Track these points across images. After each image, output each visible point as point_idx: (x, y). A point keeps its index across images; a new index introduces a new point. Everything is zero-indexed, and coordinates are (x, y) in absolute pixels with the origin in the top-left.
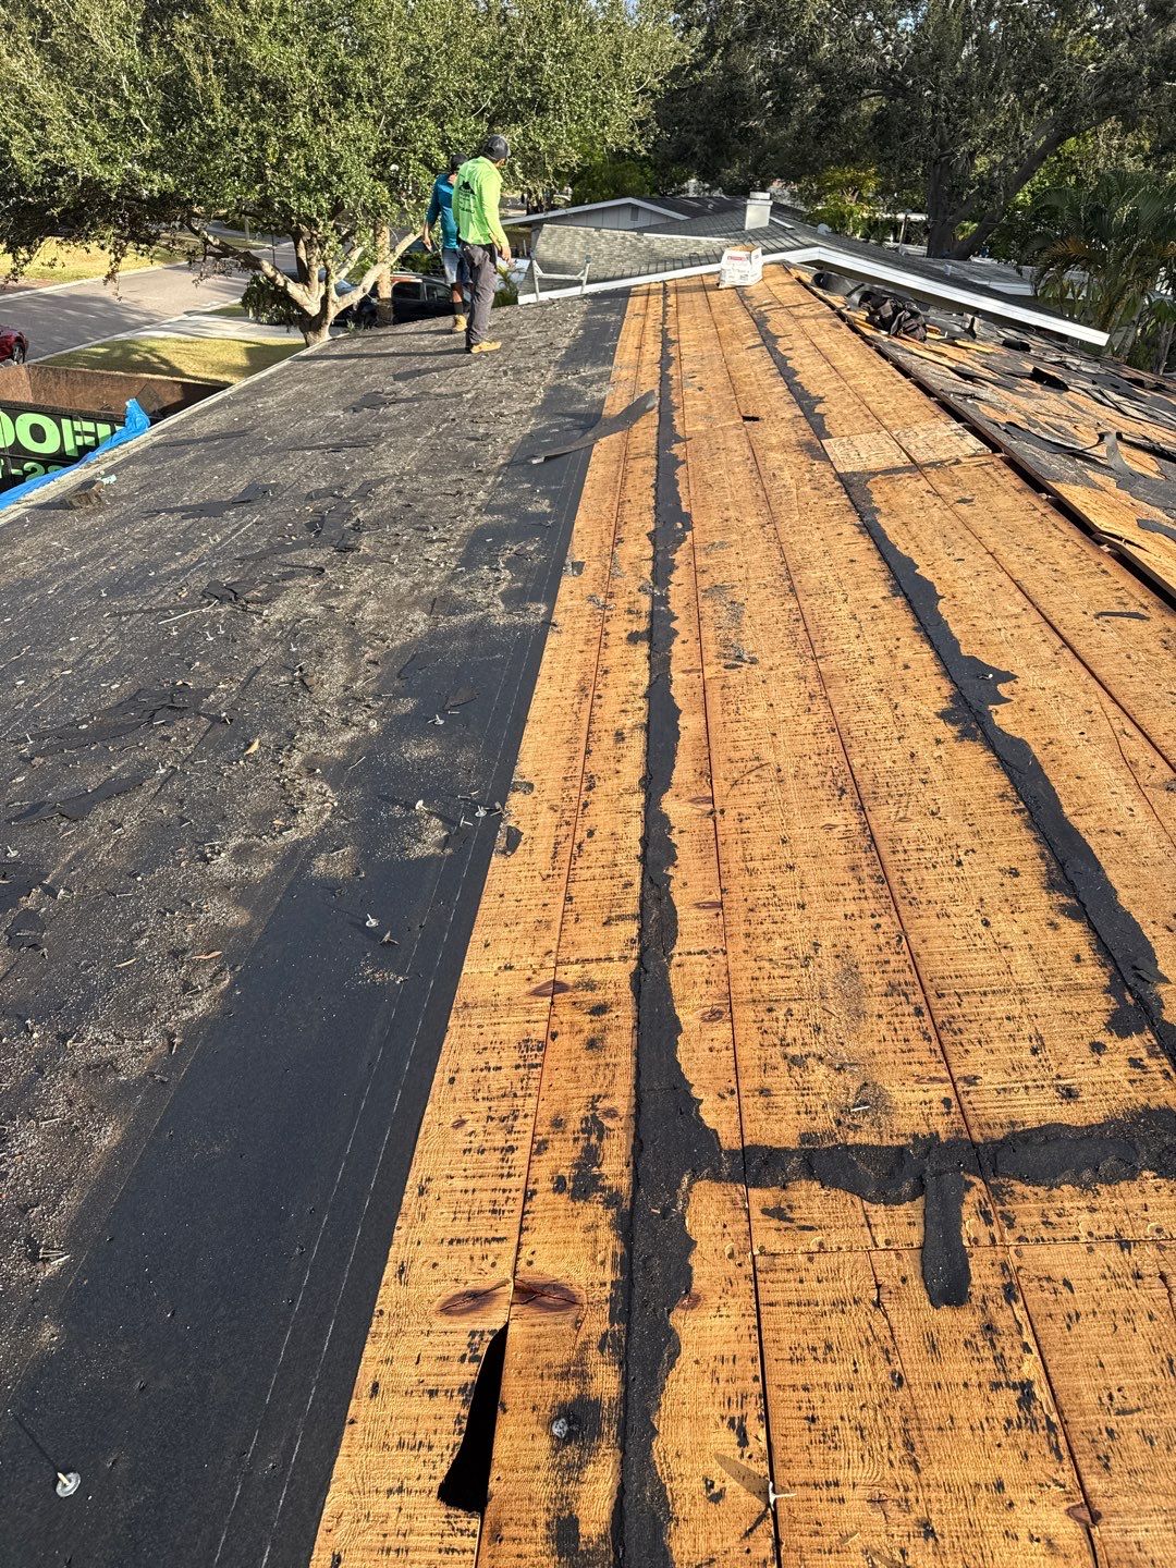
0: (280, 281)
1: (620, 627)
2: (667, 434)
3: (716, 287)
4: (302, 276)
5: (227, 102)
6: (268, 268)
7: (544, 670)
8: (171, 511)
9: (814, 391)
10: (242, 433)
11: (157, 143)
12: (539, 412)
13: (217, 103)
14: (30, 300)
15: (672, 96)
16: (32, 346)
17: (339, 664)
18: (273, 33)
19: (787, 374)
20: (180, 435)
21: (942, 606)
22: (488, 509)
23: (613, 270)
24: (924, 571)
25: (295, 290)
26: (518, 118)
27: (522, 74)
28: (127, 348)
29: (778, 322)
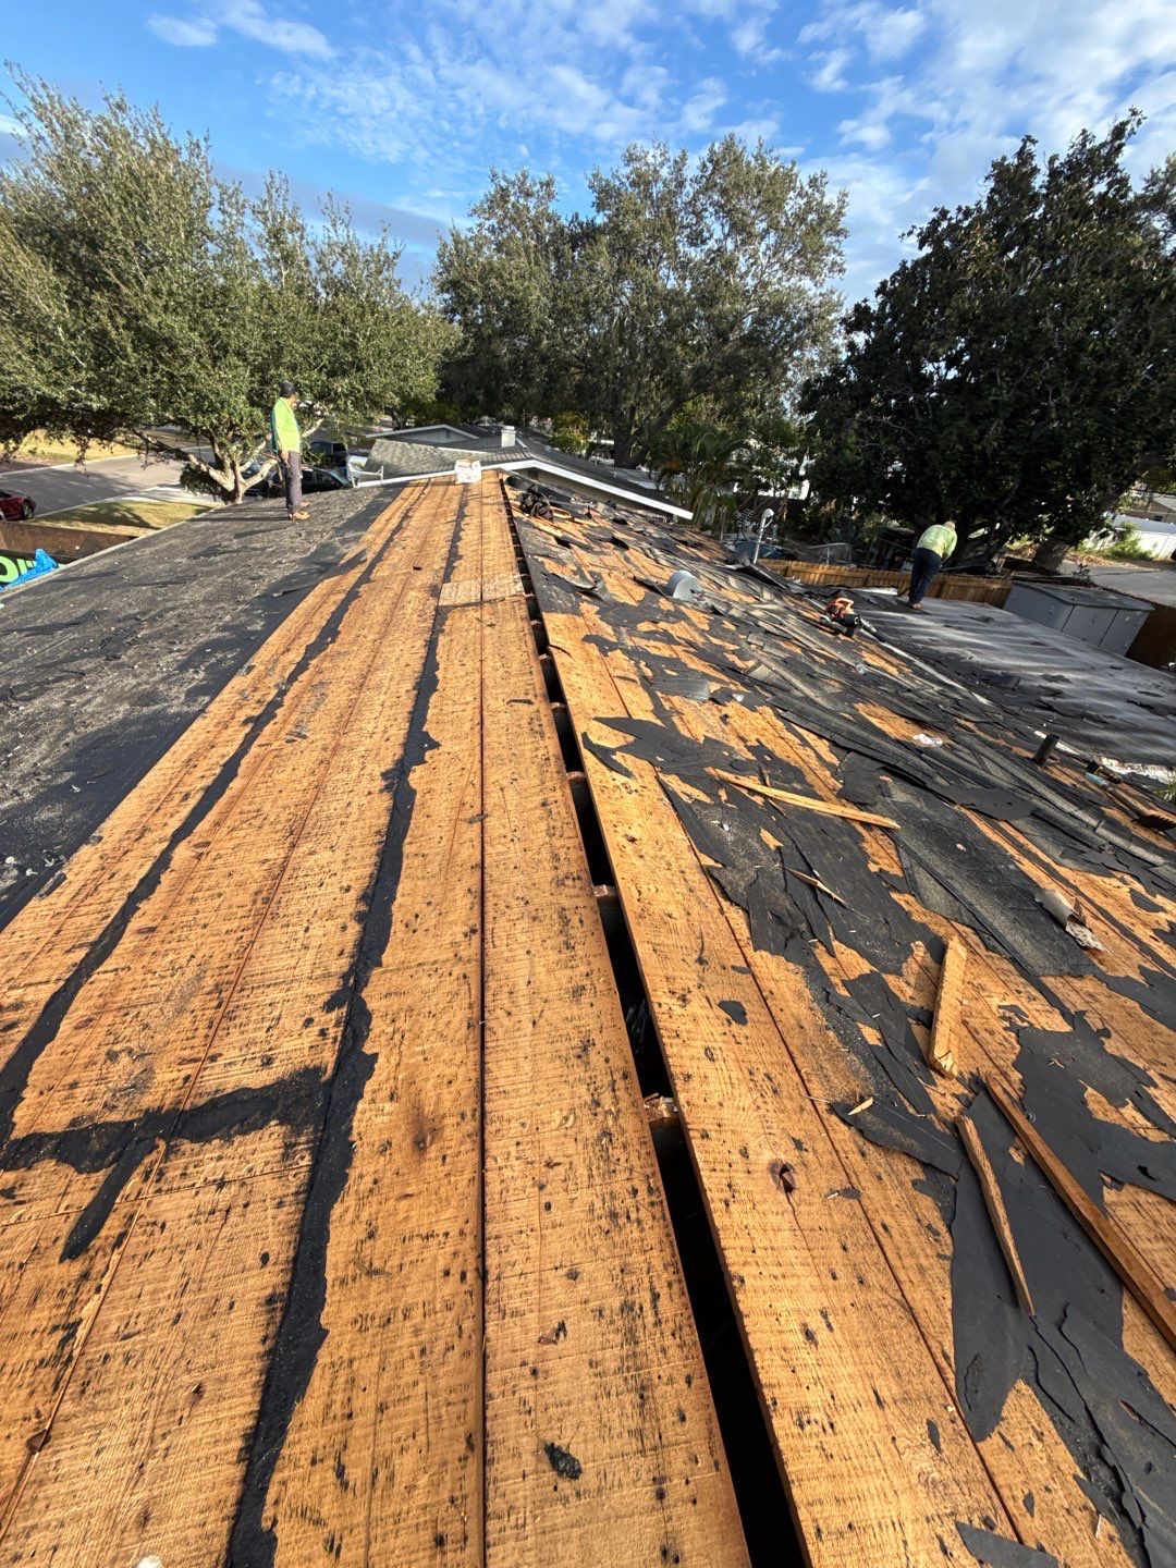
0: (204, 468)
1: (242, 715)
2: (365, 578)
3: (454, 483)
4: (219, 465)
5: (135, 350)
6: (194, 460)
7: (173, 749)
8: (20, 631)
9: (461, 551)
10: (113, 573)
11: (91, 374)
12: (302, 561)
13: (129, 350)
14: (44, 473)
15: (445, 366)
16: (39, 505)
17: (44, 746)
18: (166, 308)
19: (456, 538)
20: (72, 574)
21: (434, 698)
22: (225, 628)
23: (418, 469)
24: (439, 674)
25: (215, 474)
26: (344, 373)
27: (345, 345)
28: (111, 508)
29: (473, 506)
